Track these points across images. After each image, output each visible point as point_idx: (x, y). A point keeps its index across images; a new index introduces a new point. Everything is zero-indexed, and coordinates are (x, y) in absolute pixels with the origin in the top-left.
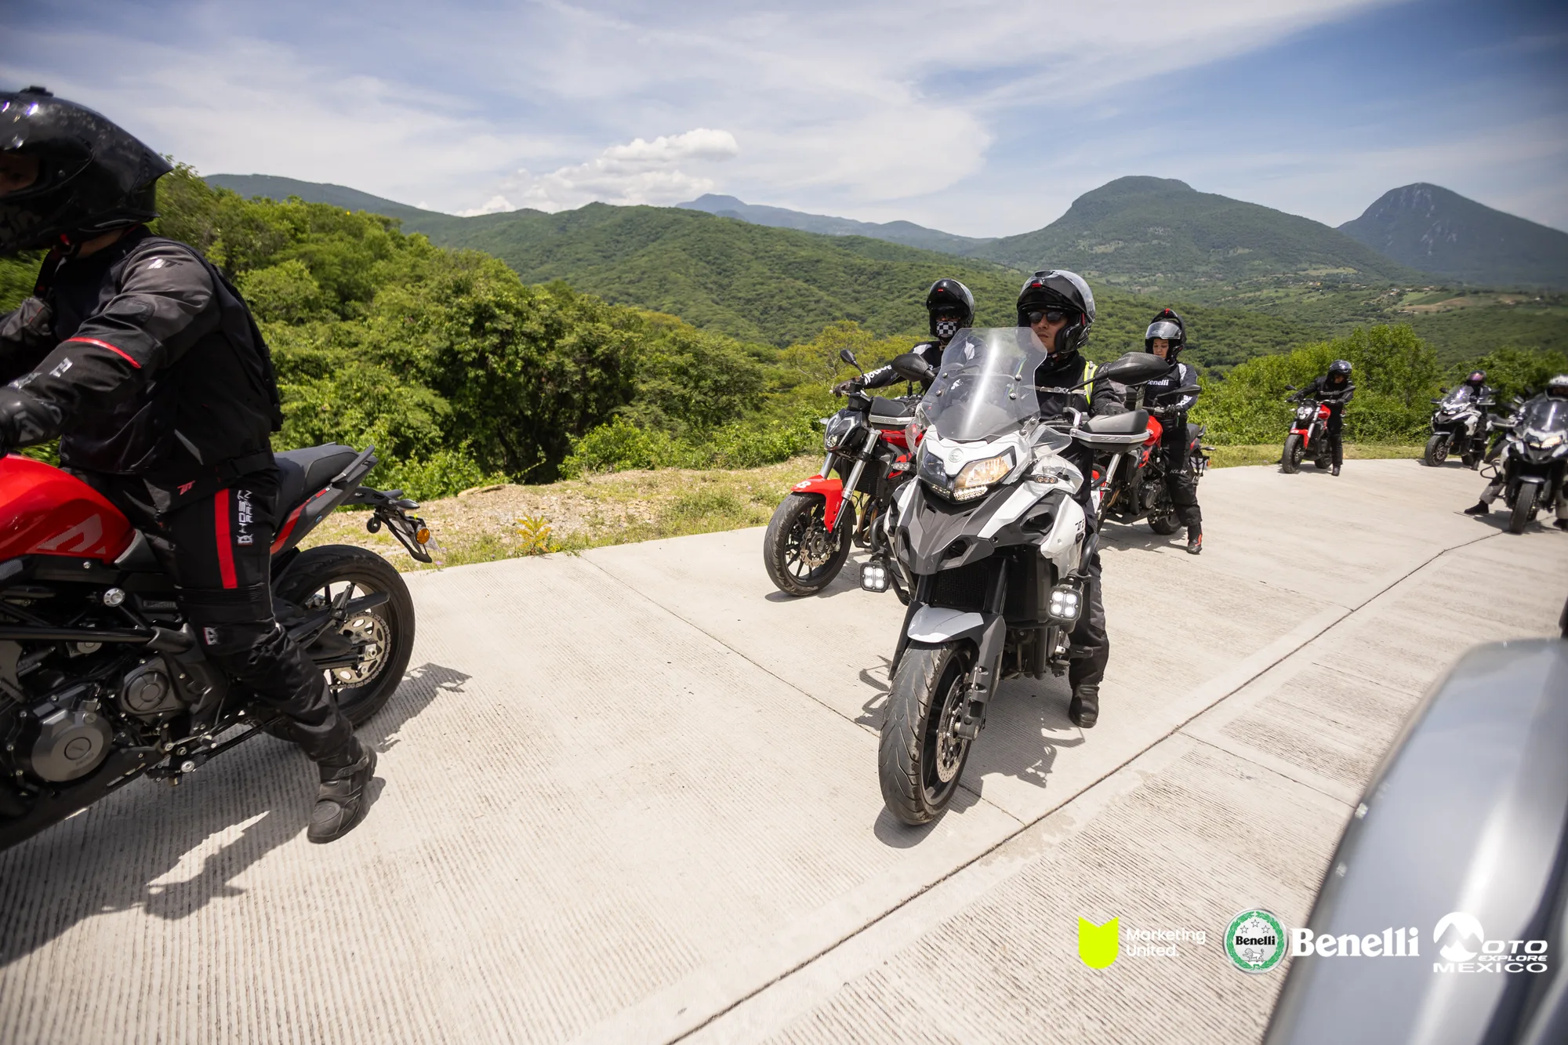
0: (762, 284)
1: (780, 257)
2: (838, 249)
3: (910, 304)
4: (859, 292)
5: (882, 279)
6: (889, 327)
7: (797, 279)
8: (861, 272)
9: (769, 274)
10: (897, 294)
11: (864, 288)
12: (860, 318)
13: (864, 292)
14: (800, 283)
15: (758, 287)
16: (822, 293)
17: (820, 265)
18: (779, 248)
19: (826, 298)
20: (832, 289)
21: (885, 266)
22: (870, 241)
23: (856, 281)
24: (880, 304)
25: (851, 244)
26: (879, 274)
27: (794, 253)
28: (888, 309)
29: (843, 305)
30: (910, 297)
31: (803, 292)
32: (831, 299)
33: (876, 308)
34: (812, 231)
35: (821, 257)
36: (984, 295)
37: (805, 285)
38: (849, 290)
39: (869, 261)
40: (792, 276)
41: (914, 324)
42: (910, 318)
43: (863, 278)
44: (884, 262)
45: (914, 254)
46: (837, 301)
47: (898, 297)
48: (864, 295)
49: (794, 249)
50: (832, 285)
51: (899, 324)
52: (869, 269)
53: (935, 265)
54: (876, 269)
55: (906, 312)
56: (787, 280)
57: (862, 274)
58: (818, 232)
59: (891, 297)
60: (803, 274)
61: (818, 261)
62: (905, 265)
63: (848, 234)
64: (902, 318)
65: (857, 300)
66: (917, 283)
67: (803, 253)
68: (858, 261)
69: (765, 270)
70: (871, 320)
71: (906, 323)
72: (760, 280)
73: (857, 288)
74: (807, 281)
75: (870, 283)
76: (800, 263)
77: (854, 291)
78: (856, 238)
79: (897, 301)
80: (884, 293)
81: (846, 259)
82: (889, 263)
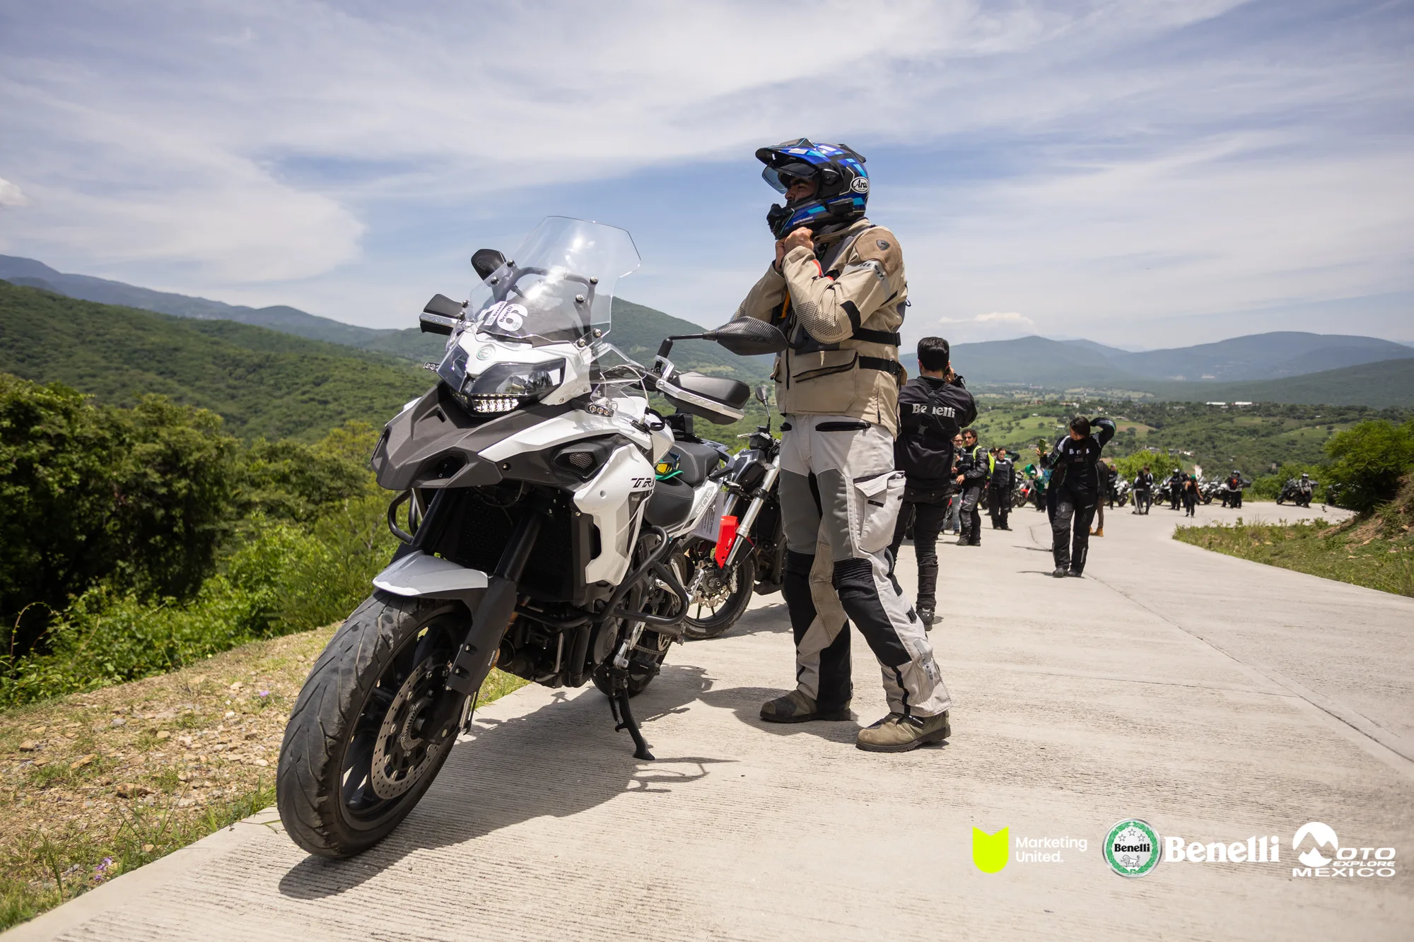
0: (94, 376)
1: (119, 343)
2: (204, 336)
3: (304, 402)
4: (235, 388)
5: (265, 373)
6: (278, 429)
7: (147, 370)
8: (237, 364)
9: (103, 363)
10: (285, 390)
11: (243, 383)
12: (240, 419)
13: (243, 387)
14: (151, 376)
15: (86, 380)
16: (184, 389)
17: (179, 355)
18: (118, 331)
19: (190, 394)
20: (198, 384)
21: (268, 358)
22: (245, 327)
23: (230, 374)
24: (265, 401)
25: (220, 329)
26: (260, 366)
27: (140, 338)
28: (275, 407)
29: (214, 403)
30: (304, 393)
31: (155, 387)
32: (198, 396)
33: (260, 407)
34: (167, 312)
35: (181, 344)
36: (392, 391)
37: (160, 379)
38: (222, 386)
39: (247, 351)
40: (139, 366)
41: (310, 425)
42: (304, 418)
43: (240, 371)
44: (266, 352)
45: (303, 344)
46: (207, 398)
47: (288, 393)
48: (242, 392)
49: (140, 333)
50: (197, 379)
51: (291, 426)
52: (248, 361)
53: (330, 357)
54: (256, 360)
55: (300, 412)
56: (132, 372)
57: (238, 366)
58: (172, 314)
59: (278, 393)
60: (154, 364)
61: (176, 349)
62: (293, 356)
63: (213, 318)
64: (295, 418)
65: (233, 397)
66: (311, 378)
67: (153, 339)
68: (231, 351)
69: (97, 358)
70: (253, 422)
71: (301, 423)
72: (92, 371)
73: (231, 382)
74: (161, 373)
75: (250, 377)
76: (150, 351)
77: (229, 387)
78: (229, 323)
79: (286, 399)
80: (270, 389)
81: (215, 347)
82: (273, 354)
